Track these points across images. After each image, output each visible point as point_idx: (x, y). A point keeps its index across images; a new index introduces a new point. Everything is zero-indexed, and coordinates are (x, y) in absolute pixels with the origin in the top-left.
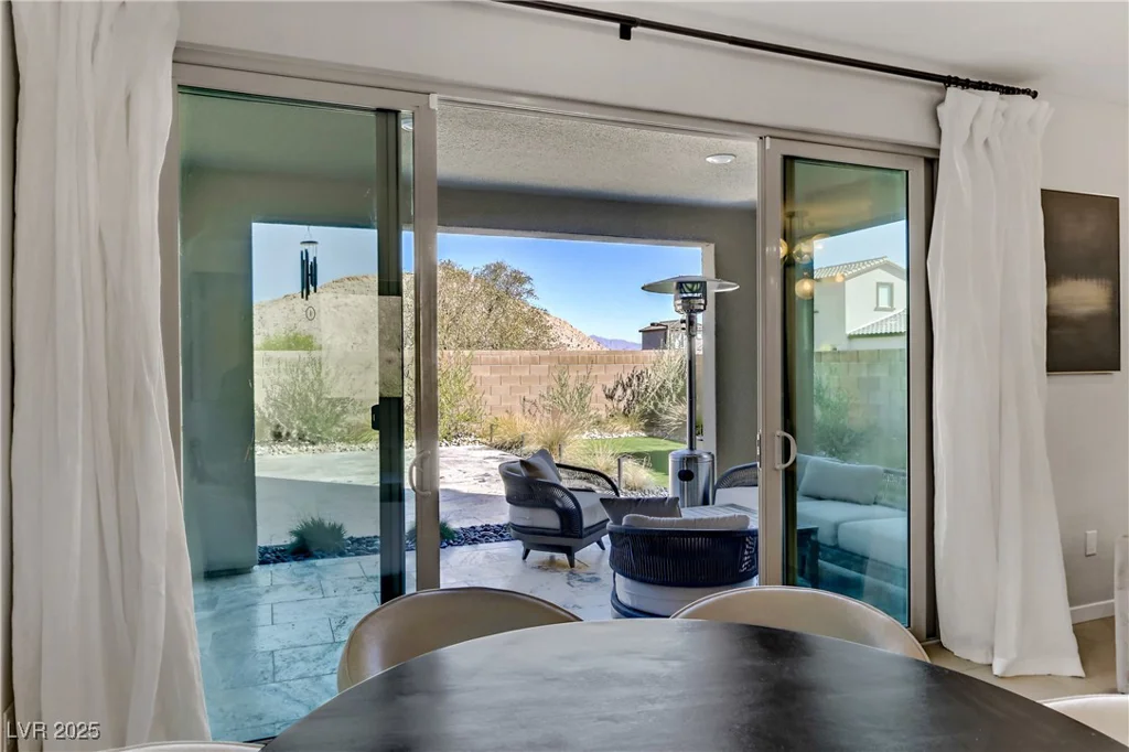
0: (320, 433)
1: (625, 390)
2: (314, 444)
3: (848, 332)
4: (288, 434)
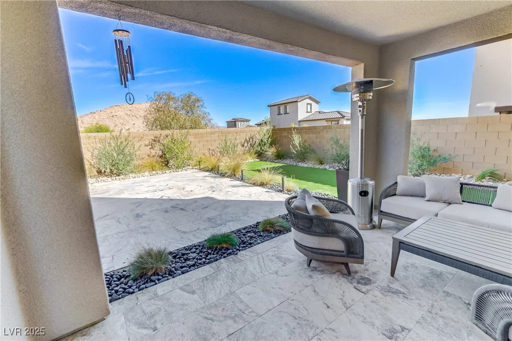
0: (121, 170)
1: (248, 143)
2: (119, 175)
3: (299, 120)
4: (105, 172)
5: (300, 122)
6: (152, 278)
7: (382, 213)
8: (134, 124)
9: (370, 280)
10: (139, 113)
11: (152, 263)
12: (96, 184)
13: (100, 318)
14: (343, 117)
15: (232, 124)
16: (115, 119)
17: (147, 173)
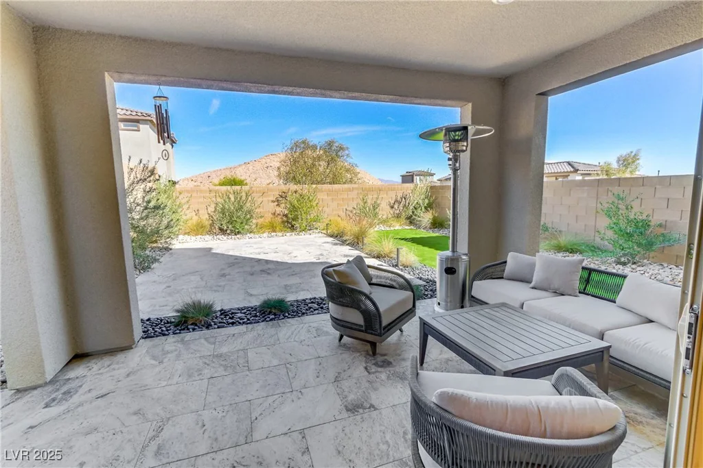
0: (238, 229)
1: (399, 205)
6: (189, 327)
7: (473, 299)
9: (391, 363)
11: (193, 313)
12: (212, 242)
13: (127, 345)
14: (576, 171)
15: (408, 178)
17: (265, 235)
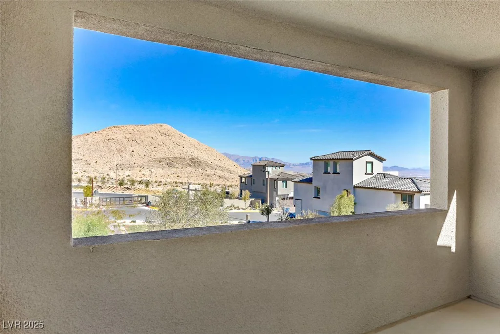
3: (354, 185)
5: (355, 187)
8: (133, 151)
10: (141, 137)
14: (420, 190)
16: (111, 143)
